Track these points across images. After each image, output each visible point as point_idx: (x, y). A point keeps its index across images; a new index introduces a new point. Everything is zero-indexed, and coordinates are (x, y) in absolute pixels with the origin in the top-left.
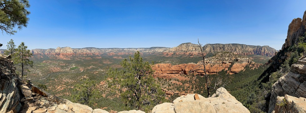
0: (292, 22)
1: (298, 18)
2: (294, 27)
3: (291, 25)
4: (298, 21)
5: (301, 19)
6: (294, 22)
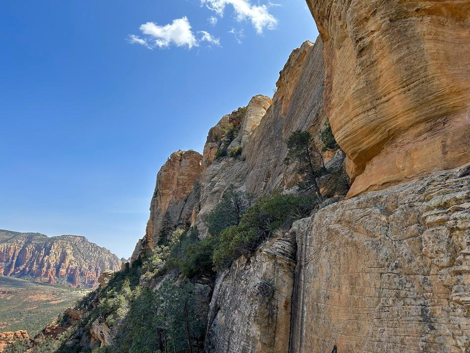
1: (191, 153)
2: (176, 183)
3: (163, 174)
4: (191, 162)
5: (199, 157)
6: (177, 164)
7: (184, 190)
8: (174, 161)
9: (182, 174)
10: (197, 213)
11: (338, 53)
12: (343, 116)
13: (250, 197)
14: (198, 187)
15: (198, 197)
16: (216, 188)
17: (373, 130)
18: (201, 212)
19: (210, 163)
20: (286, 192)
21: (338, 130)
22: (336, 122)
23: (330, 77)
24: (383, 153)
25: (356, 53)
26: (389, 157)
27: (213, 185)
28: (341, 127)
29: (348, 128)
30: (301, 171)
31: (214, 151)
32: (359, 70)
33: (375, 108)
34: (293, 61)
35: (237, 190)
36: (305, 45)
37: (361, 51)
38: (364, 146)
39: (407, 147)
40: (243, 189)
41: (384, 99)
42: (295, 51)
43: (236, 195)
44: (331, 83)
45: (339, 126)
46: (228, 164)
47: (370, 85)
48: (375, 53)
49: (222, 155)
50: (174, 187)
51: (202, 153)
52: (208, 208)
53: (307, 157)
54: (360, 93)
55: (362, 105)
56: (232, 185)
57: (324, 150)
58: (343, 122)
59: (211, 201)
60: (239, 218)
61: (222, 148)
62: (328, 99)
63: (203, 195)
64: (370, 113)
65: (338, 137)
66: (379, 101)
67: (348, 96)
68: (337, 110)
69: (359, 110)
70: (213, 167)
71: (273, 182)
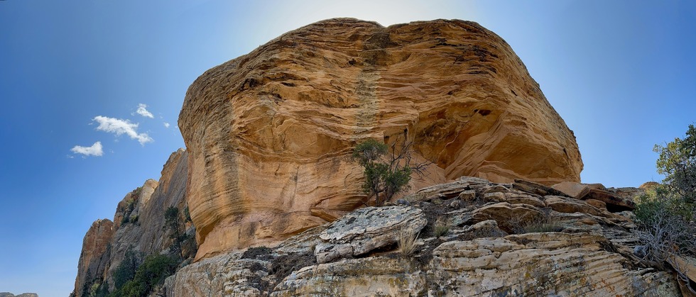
0: (92, 227)
1: (105, 221)
2: (95, 244)
3: (88, 238)
4: (106, 228)
5: (110, 224)
6: (96, 230)
7: (100, 249)
8: (95, 227)
9: (99, 238)
10: (108, 268)
11: (196, 161)
12: (195, 202)
13: (143, 254)
14: (109, 247)
15: (109, 256)
16: (121, 248)
17: (210, 214)
18: (111, 268)
19: (118, 228)
20: (164, 252)
21: (193, 210)
22: (192, 205)
23: (190, 174)
24: (214, 230)
25: (205, 163)
26: (217, 233)
27: (119, 246)
28: (194, 209)
29: (198, 210)
30: (172, 237)
31: (121, 219)
32: (205, 174)
33: (212, 199)
34: (172, 159)
35: (134, 250)
36: (180, 150)
37: (208, 163)
38: (205, 224)
39: (225, 229)
40: (137, 248)
41: (217, 195)
42: (174, 153)
43: (133, 254)
44: (190, 178)
45: (193, 208)
46: (130, 229)
47: (211, 185)
48: (215, 165)
49: (126, 221)
50: (94, 248)
51: (113, 221)
52: (115, 265)
53: (175, 226)
54: (205, 188)
55: (206, 196)
56: (131, 245)
57: (186, 222)
58: (195, 206)
59: (118, 259)
60: (135, 273)
61: (126, 216)
62: (188, 189)
63: (112, 254)
64: (210, 202)
65: (192, 215)
66: (214, 196)
67: (199, 189)
68: (192, 197)
69: (204, 199)
70: (120, 231)
71: (156, 243)
